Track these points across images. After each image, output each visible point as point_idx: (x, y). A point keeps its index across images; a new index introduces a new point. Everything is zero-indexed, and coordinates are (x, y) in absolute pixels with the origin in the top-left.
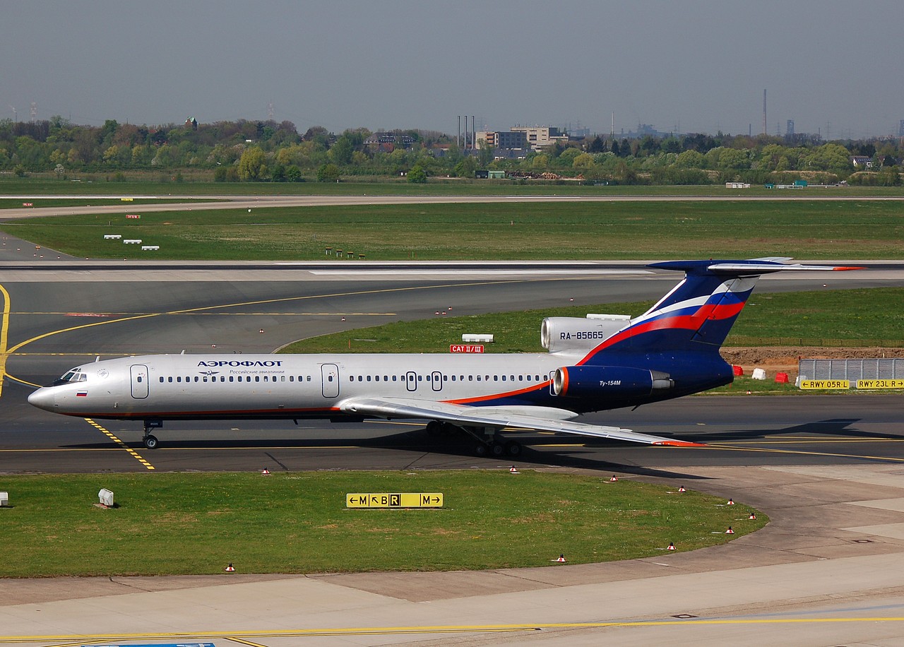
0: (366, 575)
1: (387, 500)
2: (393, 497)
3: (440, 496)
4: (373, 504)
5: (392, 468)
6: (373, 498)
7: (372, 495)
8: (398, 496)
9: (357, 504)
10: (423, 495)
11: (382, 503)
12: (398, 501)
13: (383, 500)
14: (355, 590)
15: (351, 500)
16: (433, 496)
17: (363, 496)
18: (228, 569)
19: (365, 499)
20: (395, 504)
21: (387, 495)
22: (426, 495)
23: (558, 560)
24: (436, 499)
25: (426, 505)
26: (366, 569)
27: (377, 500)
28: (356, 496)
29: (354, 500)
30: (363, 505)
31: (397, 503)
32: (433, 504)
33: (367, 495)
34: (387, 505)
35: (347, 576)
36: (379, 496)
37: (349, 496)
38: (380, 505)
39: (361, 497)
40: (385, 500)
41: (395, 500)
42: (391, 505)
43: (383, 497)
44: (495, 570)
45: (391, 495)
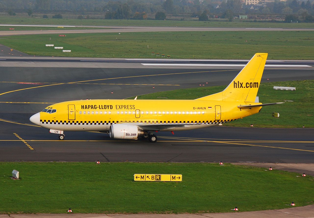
1: (154, 178)
2: (157, 176)
3: (181, 176)
4: (147, 180)
6: (147, 177)
7: (147, 175)
8: (160, 176)
9: (139, 179)
10: (172, 175)
12: (160, 178)
15: (136, 177)
16: (177, 176)
18: (69, 211)
21: (154, 175)
22: (174, 175)
23: (234, 210)
24: (179, 178)
25: (174, 180)
28: (139, 175)
30: (142, 180)
31: (159, 179)
32: (177, 180)
33: (144, 175)
34: (154, 180)
35: (128, 215)
36: (150, 176)
37: (135, 175)
38: (151, 180)
39: (141, 176)
40: (153, 178)
41: (158, 178)
42: (156, 180)
43: (152, 176)
44: (202, 214)
45: (156, 175)
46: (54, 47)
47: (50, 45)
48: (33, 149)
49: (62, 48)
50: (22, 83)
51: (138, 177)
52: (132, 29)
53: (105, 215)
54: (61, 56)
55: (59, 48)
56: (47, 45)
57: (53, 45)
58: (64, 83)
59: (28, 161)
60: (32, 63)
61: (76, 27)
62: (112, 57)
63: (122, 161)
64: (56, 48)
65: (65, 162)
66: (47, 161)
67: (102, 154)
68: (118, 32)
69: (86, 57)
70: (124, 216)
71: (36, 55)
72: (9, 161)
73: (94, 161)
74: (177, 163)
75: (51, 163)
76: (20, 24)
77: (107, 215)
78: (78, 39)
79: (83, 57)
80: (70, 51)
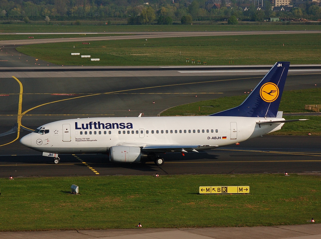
0: (210, 229)
1: (221, 190)
3: (248, 187)
4: (213, 192)
5: (223, 173)
6: (213, 189)
7: (213, 187)
8: (226, 188)
9: (204, 192)
10: (239, 187)
11: (218, 191)
12: (226, 190)
13: (218, 190)
14: (204, 236)
16: (244, 187)
17: (208, 187)
19: (209, 189)
20: (224, 192)
21: (220, 187)
22: (241, 187)
23: (311, 221)
24: (246, 189)
25: (241, 192)
26: (210, 226)
27: (215, 190)
28: (204, 188)
29: (203, 190)
30: (208, 192)
32: (244, 192)
33: (210, 187)
34: (220, 193)
35: (200, 229)
36: (216, 188)
37: (201, 188)
41: (224, 190)
43: (218, 188)
44: (277, 226)
45: (223, 187)
50: (57, 94)
52: (158, 35)
53: (177, 230)
55: (86, 56)
56: (72, 54)
57: (78, 54)
58: (100, 94)
64: (83, 56)
68: (144, 38)
70: (196, 229)
77: (179, 229)
80: (99, 60)
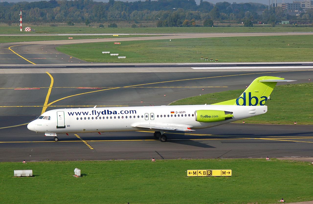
2: (208, 171)
3: (230, 171)
4: (199, 175)
6: (200, 172)
8: (211, 171)
10: (222, 170)
12: (211, 173)
13: (204, 173)
16: (227, 171)
21: (206, 171)
22: (224, 171)
23: (281, 201)
24: (228, 173)
25: (224, 175)
28: (192, 171)
30: (195, 175)
31: (210, 174)
32: (227, 175)
33: (196, 171)
34: (206, 175)
36: (202, 171)
37: (188, 171)
38: (202, 175)
39: (194, 172)
40: (205, 173)
42: (208, 175)
43: (204, 172)
46: (110, 54)
47: (106, 52)
48: (93, 149)
49: (117, 54)
50: (82, 88)
51: (190, 173)
52: (182, 36)
54: (117, 63)
55: (114, 55)
56: (103, 52)
57: (109, 52)
58: (120, 87)
59: (89, 160)
60: (90, 69)
61: (130, 34)
62: (164, 62)
63: (176, 159)
64: (112, 55)
65: (123, 160)
66: (106, 160)
67: (157, 152)
68: (169, 38)
69: (140, 63)
71: (94, 62)
72: (71, 160)
73: (150, 159)
74: (227, 159)
75: (110, 161)
76: (78, 33)
78: (132, 46)
79: (137, 63)
80: (125, 57)
